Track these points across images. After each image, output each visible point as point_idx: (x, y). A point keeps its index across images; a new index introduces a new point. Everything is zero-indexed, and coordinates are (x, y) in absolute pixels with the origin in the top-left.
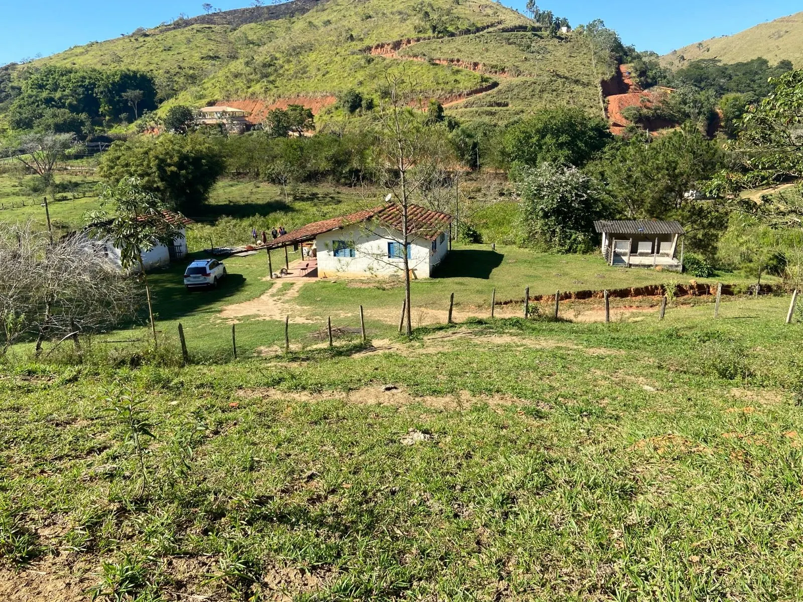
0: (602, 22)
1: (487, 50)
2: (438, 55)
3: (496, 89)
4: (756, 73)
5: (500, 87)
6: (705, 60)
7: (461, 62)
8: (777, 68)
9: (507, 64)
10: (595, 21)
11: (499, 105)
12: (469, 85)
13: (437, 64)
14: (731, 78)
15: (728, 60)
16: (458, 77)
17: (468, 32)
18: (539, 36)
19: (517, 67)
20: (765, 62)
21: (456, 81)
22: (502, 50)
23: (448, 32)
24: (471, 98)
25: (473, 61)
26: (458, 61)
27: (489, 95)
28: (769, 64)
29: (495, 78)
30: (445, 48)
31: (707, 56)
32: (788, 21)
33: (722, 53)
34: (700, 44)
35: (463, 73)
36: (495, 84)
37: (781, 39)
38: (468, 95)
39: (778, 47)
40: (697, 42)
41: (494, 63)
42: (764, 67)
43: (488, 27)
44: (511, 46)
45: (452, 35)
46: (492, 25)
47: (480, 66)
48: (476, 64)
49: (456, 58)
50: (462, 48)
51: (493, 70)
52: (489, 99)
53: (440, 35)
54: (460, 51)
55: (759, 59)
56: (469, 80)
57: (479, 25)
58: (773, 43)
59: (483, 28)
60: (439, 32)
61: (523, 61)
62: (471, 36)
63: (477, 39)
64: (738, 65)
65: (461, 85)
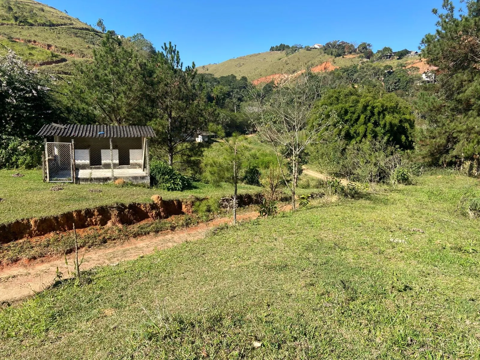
0: (142, 36)
1: (59, 38)
2: (18, 36)
3: (64, 63)
4: (231, 82)
5: (67, 62)
6: (206, 74)
7: (37, 43)
8: (240, 80)
9: (74, 49)
10: (138, 34)
11: (66, 73)
12: (42, 58)
13: (15, 42)
14: (219, 83)
15: (217, 76)
16: (33, 52)
17: (44, 25)
18: (99, 36)
19: (82, 51)
20: (235, 77)
21: (30, 54)
22: (71, 39)
23: (28, 22)
24: (43, 67)
25: (46, 43)
26: (35, 42)
27: (58, 66)
28: (237, 78)
29: (64, 56)
30: (25, 32)
31: (207, 72)
32: (243, 59)
33: (215, 72)
34: (203, 66)
35: (38, 50)
36: (64, 60)
37: (241, 67)
38: (41, 65)
39: (240, 71)
40: (202, 65)
41: (64, 46)
42: (234, 79)
43: (62, 25)
44: (78, 38)
45: (32, 25)
46: (65, 24)
47: (53, 48)
48: (49, 46)
49: (33, 39)
50: (39, 34)
51: (63, 51)
52: (57, 69)
53: (21, 24)
54: (36, 35)
55: (232, 75)
56: (42, 55)
57: (55, 23)
58: (238, 69)
59: (58, 25)
60: (21, 22)
61: (86, 48)
62: (46, 28)
63: (52, 30)
64: (222, 77)
65: (35, 58)
